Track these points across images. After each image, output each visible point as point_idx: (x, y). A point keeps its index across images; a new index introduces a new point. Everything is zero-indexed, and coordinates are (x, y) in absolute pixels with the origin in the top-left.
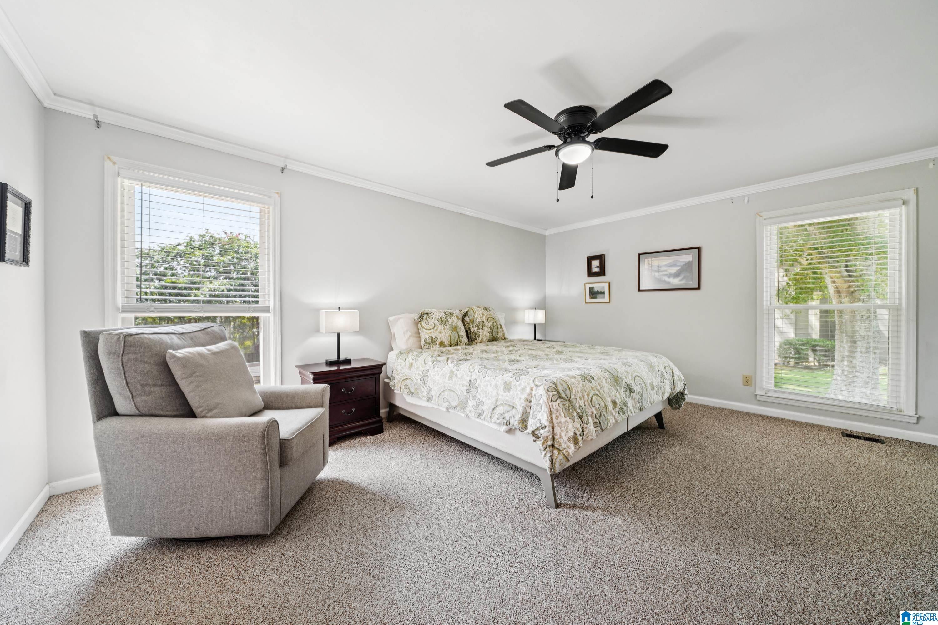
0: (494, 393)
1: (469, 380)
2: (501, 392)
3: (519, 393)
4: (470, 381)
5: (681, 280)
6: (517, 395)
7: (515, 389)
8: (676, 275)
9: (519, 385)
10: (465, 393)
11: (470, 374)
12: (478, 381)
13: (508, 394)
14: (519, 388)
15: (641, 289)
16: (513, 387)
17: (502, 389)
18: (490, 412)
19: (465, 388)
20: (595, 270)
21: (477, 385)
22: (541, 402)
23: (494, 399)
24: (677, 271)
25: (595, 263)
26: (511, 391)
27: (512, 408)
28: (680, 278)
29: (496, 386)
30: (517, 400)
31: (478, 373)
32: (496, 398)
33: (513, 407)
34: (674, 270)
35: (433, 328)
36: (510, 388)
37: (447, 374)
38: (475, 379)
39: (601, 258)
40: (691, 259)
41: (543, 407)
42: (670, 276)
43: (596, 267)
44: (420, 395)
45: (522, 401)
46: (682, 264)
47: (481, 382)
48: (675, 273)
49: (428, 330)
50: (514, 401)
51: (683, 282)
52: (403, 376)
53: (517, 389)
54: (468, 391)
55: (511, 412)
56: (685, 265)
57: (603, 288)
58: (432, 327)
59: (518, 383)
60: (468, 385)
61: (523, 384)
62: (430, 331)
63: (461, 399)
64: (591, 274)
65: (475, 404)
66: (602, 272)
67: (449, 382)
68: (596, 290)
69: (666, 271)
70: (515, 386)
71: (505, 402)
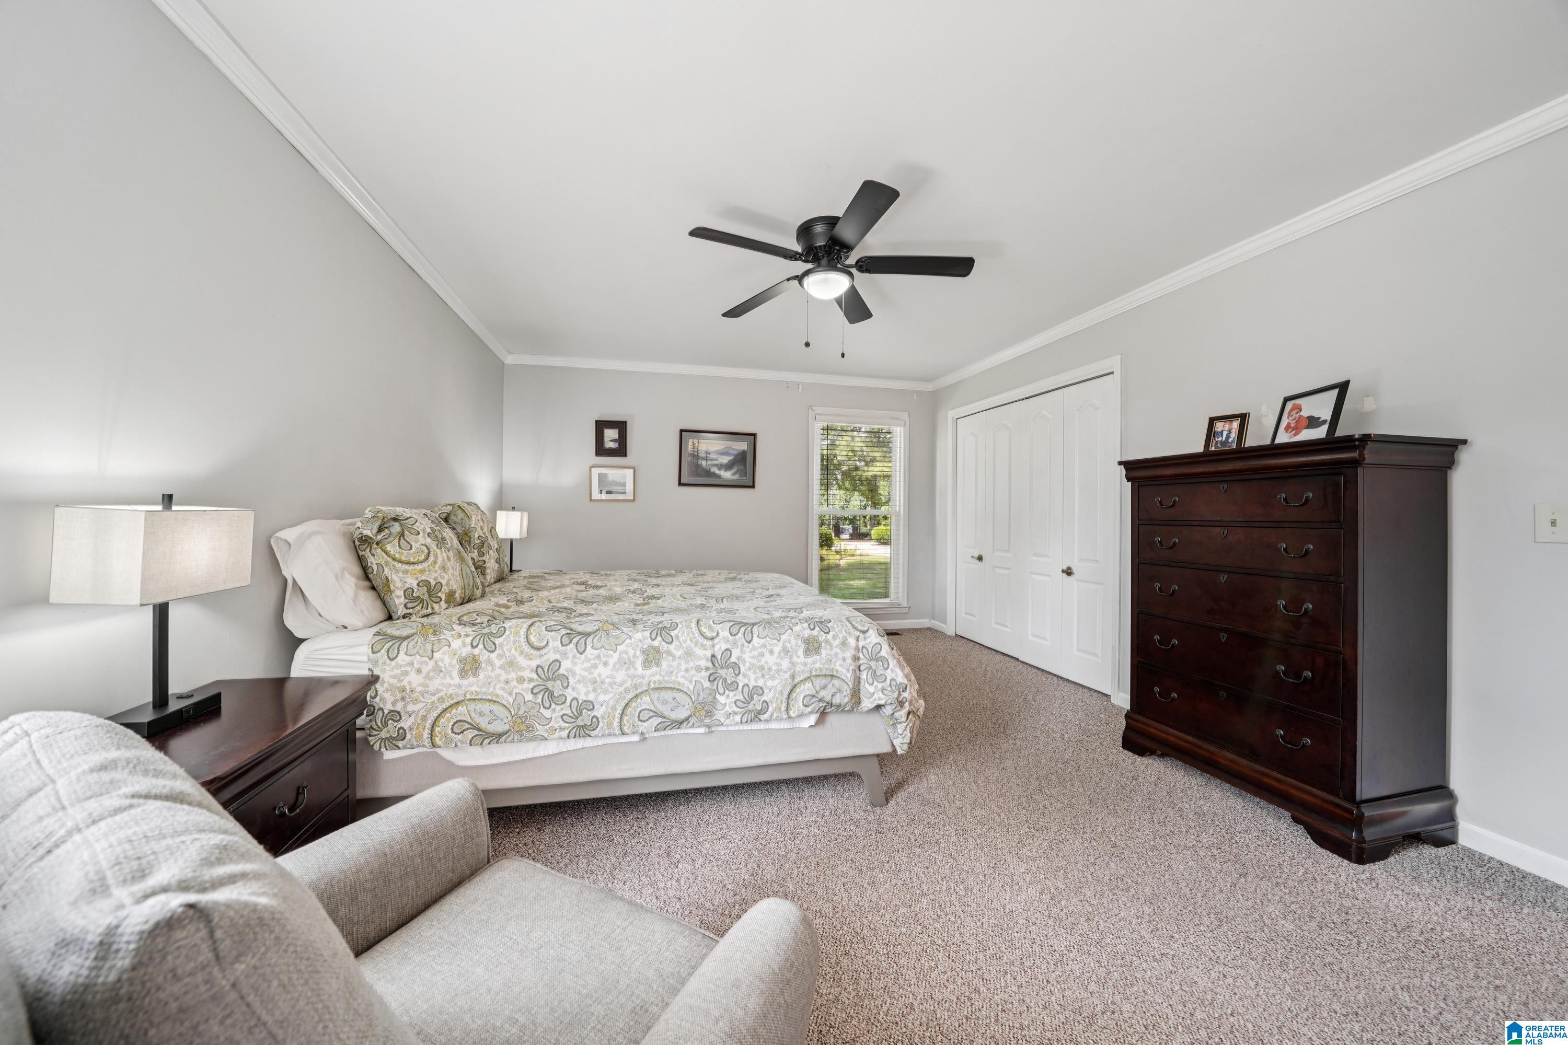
0: (785, 664)
1: (710, 656)
2: (800, 657)
3: (838, 651)
4: (713, 656)
5: (733, 474)
6: (836, 654)
7: (829, 647)
8: (728, 467)
9: (834, 638)
10: (707, 684)
11: (709, 643)
12: (736, 653)
13: (818, 657)
14: (836, 643)
15: (682, 481)
16: (823, 645)
17: (801, 652)
18: (784, 700)
19: (705, 674)
20: (610, 445)
21: (733, 659)
22: (883, 653)
23: (787, 676)
24: (729, 461)
25: (611, 434)
26: (824, 652)
27: (830, 679)
28: (733, 471)
29: (785, 651)
30: (840, 662)
31: (731, 638)
32: (792, 671)
33: (832, 676)
34: (725, 460)
35: (427, 558)
36: (819, 647)
37: (635, 656)
38: (727, 650)
39: (621, 426)
40: (746, 448)
41: (890, 661)
42: (720, 467)
43: (611, 441)
44: (541, 730)
45: (849, 661)
46: (736, 453)
47: (742, 652)
48: (727, 464)
49: (414, 563)
50: (832, 666)
51: (736, 477)
52: (441, 700)
53: (831, 645)
54: (712, 678)
55: (830, 686)
56: (739, 454)
57: (625, 476)
58: (423, 557)
59: (830, 636)
60: (710, 665)
61: (841, 636)
62: (420, 567)
63: (701, 698)
64: (601, 450)
65: (741, 697)
66: (621, 450)
67: (648, 672)
68: (611, 478)
69: (716, 460)
70: (827, 641)
71: (814, 673)
